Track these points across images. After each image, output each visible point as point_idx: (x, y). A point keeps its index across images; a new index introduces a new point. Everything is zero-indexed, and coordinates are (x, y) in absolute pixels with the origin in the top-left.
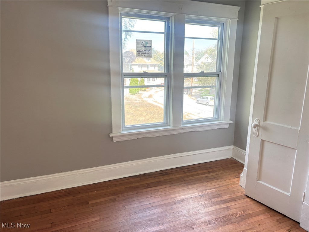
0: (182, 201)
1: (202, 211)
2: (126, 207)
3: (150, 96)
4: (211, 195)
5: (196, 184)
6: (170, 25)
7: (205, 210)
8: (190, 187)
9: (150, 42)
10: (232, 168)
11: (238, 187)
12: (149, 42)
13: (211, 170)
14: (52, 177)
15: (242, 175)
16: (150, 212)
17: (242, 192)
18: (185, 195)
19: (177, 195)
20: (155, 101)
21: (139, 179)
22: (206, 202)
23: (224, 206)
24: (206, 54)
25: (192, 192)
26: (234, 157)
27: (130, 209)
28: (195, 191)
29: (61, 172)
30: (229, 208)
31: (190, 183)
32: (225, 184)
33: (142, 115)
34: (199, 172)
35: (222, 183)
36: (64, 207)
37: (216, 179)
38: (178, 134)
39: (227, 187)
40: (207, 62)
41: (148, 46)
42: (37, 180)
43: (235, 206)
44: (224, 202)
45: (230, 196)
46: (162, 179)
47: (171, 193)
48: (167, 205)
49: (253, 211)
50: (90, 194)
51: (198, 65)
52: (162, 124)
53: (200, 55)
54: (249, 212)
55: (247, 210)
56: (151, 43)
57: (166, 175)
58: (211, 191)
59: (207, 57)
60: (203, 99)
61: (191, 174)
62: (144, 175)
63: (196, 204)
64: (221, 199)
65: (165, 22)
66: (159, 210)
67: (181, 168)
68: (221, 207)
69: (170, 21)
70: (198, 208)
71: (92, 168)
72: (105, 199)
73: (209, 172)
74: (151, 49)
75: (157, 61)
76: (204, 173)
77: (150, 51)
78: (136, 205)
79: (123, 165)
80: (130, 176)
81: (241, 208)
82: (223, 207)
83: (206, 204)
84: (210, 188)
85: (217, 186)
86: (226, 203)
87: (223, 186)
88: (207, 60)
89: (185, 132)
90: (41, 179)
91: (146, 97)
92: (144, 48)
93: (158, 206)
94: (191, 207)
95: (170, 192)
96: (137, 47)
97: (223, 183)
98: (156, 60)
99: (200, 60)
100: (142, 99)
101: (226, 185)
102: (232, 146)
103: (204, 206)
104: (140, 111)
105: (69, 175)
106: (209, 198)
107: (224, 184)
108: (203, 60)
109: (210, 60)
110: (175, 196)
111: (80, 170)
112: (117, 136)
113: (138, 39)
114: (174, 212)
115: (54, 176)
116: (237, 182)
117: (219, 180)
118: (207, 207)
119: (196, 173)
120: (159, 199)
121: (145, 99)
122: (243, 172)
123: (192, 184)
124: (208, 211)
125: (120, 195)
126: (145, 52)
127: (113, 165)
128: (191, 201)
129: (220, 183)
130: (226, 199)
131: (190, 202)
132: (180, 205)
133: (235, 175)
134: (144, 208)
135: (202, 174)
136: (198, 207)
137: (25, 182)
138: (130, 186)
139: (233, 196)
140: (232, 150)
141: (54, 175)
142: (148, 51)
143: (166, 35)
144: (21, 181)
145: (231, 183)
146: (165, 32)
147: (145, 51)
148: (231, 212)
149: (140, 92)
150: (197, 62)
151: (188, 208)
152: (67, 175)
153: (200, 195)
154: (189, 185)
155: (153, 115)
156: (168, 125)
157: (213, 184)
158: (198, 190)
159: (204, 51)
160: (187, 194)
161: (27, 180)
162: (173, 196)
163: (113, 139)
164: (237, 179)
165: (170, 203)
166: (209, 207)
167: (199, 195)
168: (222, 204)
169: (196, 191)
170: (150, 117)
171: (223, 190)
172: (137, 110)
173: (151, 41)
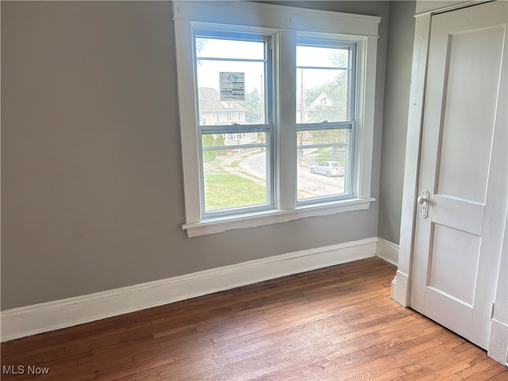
0: (303, 327)
1: (335, 340)
2: (215, 340)
3: (235, 164)
4: (347, 316)
5: (322, 299)
6: (273, 48)
7: (338, 340)
8: (313, 304)
9: (241, 76)
10: (378, 273)
11: (389, 301)
12: (239, 76)
13: (345, 277)
14: (89, 299)
15: (394, 281)
16: (254, 347)
17: (395, 309)
18: (306, 317)
19: (294, 318)
20: (242, 171)
21: (231, 295)
22: (341, 327)
23: (369, 331)
24: (323, 93)
25: (317, 312)
26: (379, 256)
27: (220, 344)
28: (322, 311)
29: (105, 289)
30: (378, 334)
31: (313, 299)
32: (369, 297)
33: (223, 195)
34: (326, 281)
35: (363, 296)
36: (113, 346)
37: (353, 291)
38: (291, 221)
39: (371, 303)
40: (324, 106)
41: (238, 83)
42: (67, 304)
43: (387, 331)
44: (370, 325)
45: (378, 316)
46: (268, 295)
47: (283, 315)
48: (279, 334)
49: (414, 336)
50: (154, 322)
51: (311, 112)
52: (264, 206)
53: (312, 95)
54: (409, 338)
55: (406, 336)
56: (243, 78)
57: (275, 287)
58: (348, 310)
59: (324, 97)
60: (321, 167)
61: (314, 284)
62: (239, 289)
63: (326, 331)
64: (364, 320)
65: (265, 43)
66: (267, 343)
67: (296, 275)
68: (365, 333)
69: (273, 42)
70: (329, 337)
71: (154, 282)
72: (179, 330)
73: (342, 281)
74: (243, 87)
75: (243, 106)
76: (335, 282)
77: (242, 90)
78: (230, 337)
79: (205, 275)
80: (216, 291)
81: (396, 333)
82: (368, 333)
83: (340, 330)
84: (346, 305)
85: (356, 301)
86: (371, 327)
87: (366, 301)
88: (325, 103)
89: (301, 218)
90: (73, 302)
91: (228, 166)
92: (232, 86)
93: (265, 336)
94: (318, 335)
95: (283, 313)
96: (221, 84)
97: (366, 296)
98: (241, 104)
99: (313, 103)
100: (222, 168)
101: (370, 300)
102: (375, 238)
103: (338, 333)
104: (219, 189)
105: (117, 293)
106: (345, 321)
107: (366, 298)
108: (317, 102)
109: (329, 103)
110: (291, 320)
111: (136, 286)
112: (192, 228)
113: (223, 71)
114: (291, 344)
115: (93, 296)
116: (388, 294)
117: (359, 292)
118: (342, 335)
119: (321, 282)
120: (267, 326)
121: (227, 169)
122: (396, 277)
123: (316, 300)
124: (344, 340)
125: (203, 322)
126: (233, 92)
127: (189, 275)
128: (316, 326)
129: (360, 296)
130: (372, 320)
131: (315, 328)
132: (301, 333)
133: (383, 282)
134: (244, 340)
135: (330, 283)
136: (328, 335)
137: (46, 308)
138: (217, 307)
139: (382, 315)
140: (376, 244)
141: (94, 294)
142: (239, 90)
143: (266, 63)
144: (39, 307)
145: (377, 295)
146: (265, 58)
147: (234, 90)
148: (380, 340)
149: (218, 158)
150: (308, 106)
151: (313, 337)
152: (114, 294)
153: (331, 316)
154: (312, 301)
155: (240, 194)
156: (274, 208)
157: (350, 299)
158: (327, 308)
159: (319, 88)
160: (310, 316)
161: (49, 305)
162: (287, 320)
163: (188, 232)
164: (385, 289)
165: (283, 330)
166: (346, 334)
167: (329, 316)
168: (365, 328)
169: (324, 310)
170: (236, 198)
171: (366, 307)
172: (214, 187)
173: (243, 74)
